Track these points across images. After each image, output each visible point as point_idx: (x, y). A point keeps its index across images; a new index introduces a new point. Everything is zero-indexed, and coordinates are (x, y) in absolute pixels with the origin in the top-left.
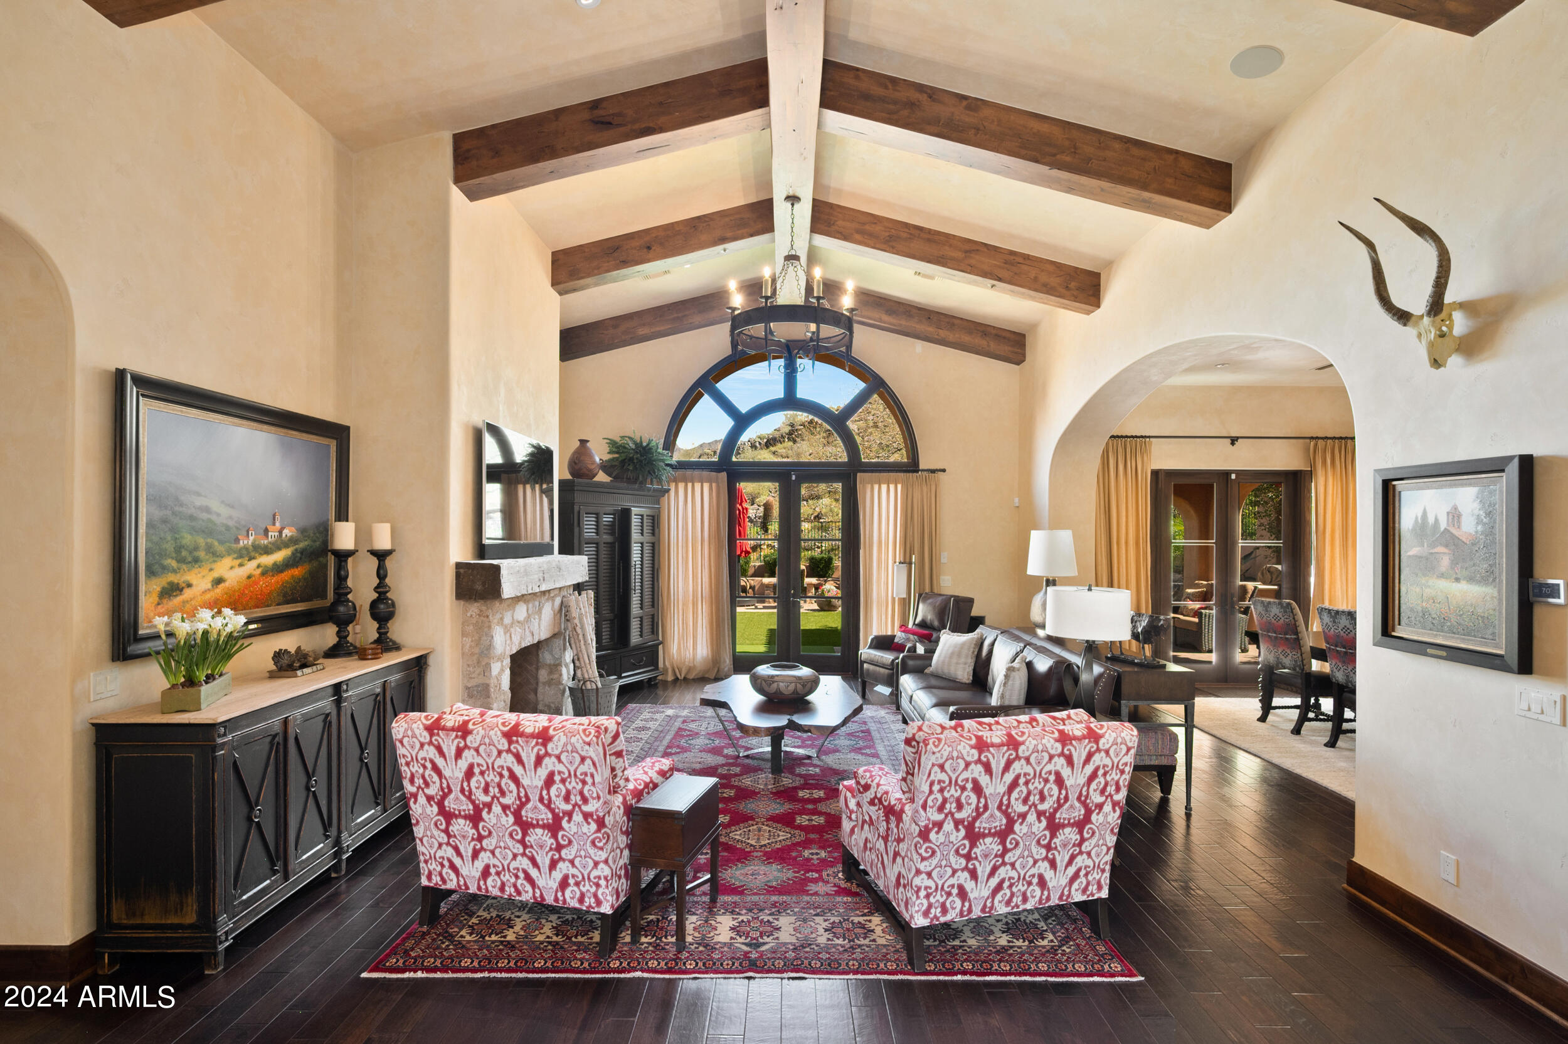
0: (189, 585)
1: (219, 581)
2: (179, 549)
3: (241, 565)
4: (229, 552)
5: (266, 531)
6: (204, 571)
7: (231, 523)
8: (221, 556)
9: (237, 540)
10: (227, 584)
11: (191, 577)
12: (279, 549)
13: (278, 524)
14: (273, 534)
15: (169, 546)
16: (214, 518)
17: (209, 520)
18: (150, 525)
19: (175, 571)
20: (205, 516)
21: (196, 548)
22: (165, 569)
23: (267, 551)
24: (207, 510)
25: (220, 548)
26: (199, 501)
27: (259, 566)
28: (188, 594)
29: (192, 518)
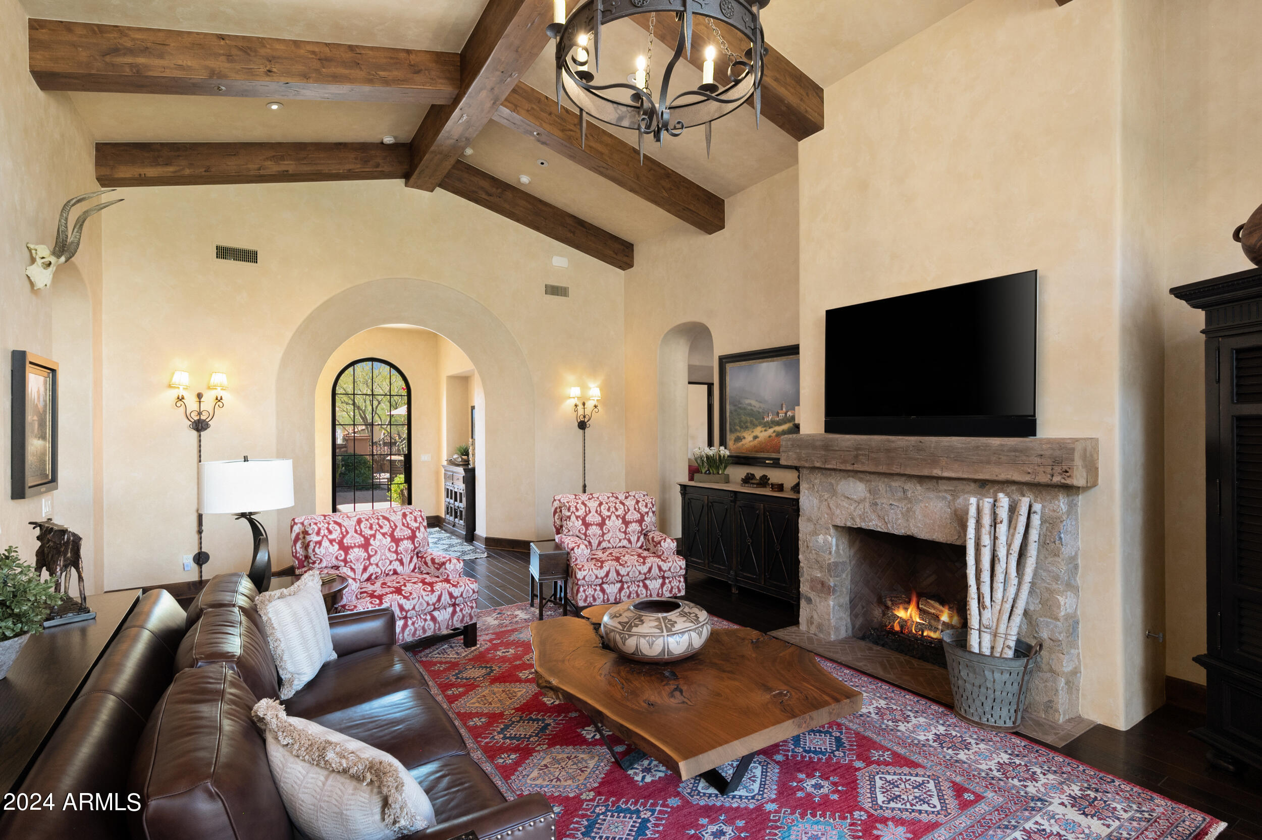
0: (744, 438)
1: (756, 437)
2: (740, 422)
3: (765, 431)
4: (760, 424)
5: (778, 414)
6: (750, 432)
7: (761, 410)
8: (757, 426)
9: (764, 418)
10: (759, 439)
11: (745, 434)
12: (786, 423)
13: (784, 409)
14: (782, 415)
15: (737, 421)
16: (753, 408)
17: (752, 410)
18: (731, 412)
19: (739, 432)
20: (749, 408)
21: (746, 422)
22: (736, 430)
23: (779, 424)
24: (750, 405)
25: (756, 422)
26: (747, 401)
27: (774, 432)
28: (744, 442)
29: (745, 409)
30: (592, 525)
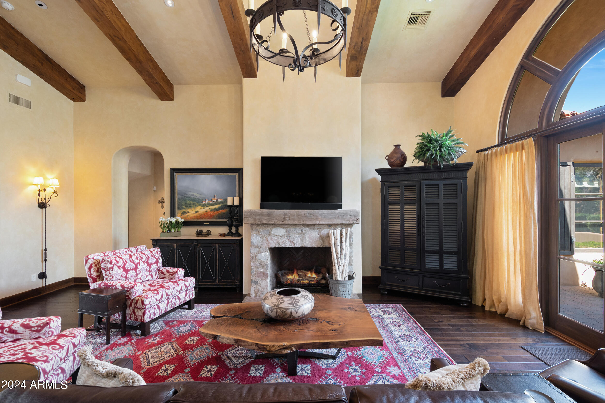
0: (189, 212)
1: (197, 212)
2: (186, 204)
3: (203, 208)
4: (200, 205)
5: (212, 200)
6: (193, 209)
7: (200, 198)
8: (197, 206)
9: (202, 202)
10: (199, 213)
11: (189, 210)
12: (216, 204)
13: (216, 198)
14: (214, 201)
15: (183, 203)
16: (195, 197)
17: (194, 198)
18: (179, 199)
19: (185, 209)
20: (193, 197)
21: (190, 204)
22: (183, 208)
23: (212, 205)
24: (193, 195)
25: (197, 204)
26: (191, 193)
27: (209, 209)
28: (188, 214)
29: (189, 197)
30: (129, 270)
